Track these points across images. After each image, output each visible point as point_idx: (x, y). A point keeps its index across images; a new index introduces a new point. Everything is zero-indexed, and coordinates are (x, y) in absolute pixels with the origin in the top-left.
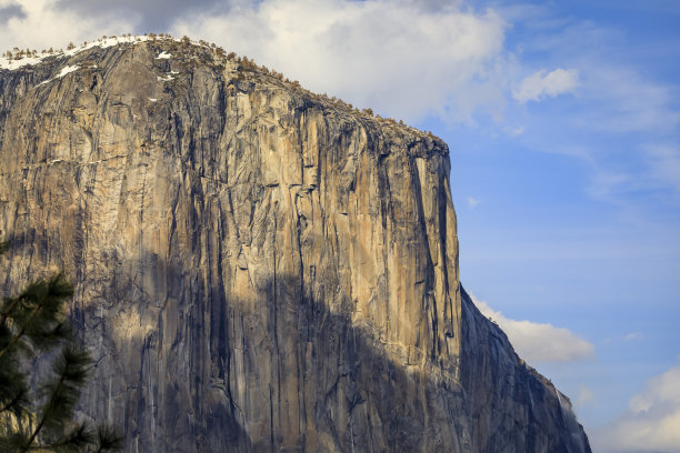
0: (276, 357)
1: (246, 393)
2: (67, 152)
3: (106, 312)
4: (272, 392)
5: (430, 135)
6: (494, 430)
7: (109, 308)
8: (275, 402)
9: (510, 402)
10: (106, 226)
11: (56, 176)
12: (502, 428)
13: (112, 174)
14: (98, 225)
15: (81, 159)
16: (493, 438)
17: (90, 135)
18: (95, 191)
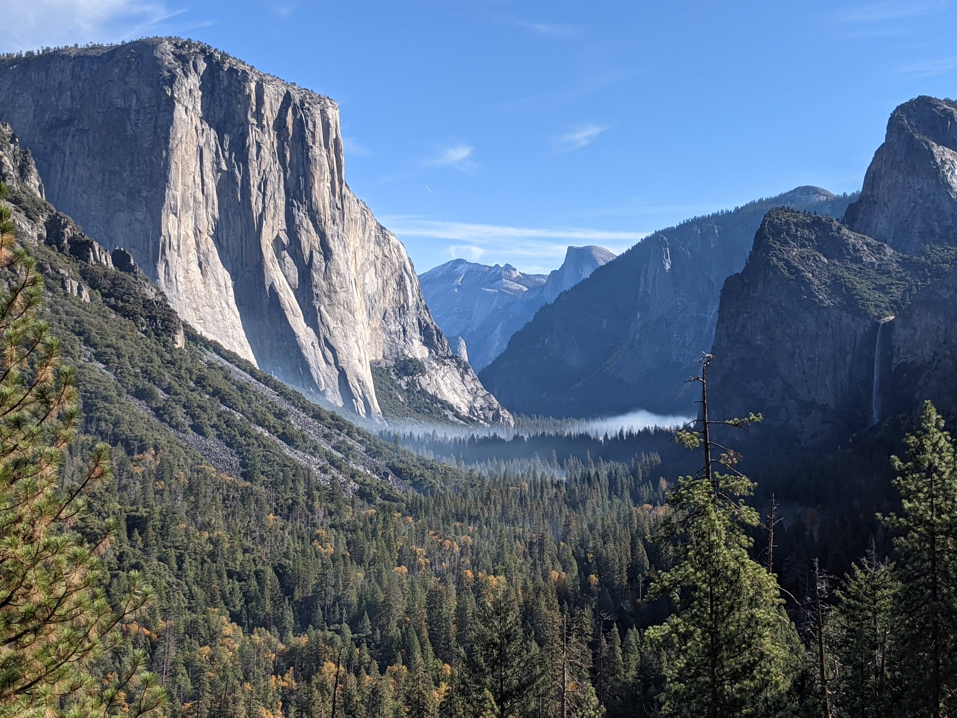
0: (244, 220)
1: (227, 240)
2: (123, 103)
3: (147, 193)
4: (241, 239)
5: (328, 98)
6: (363, 260)
7: (149, 191)
8: (244, 244)
9: (372, 245)
10: (146, 145)
11: (116, 116)
12: (367, 259)
13: (149, 116)
14: (141, 145)
15: (131, 107)
16: (363, 264)
17: (136, 93)
18: (139, 125)
